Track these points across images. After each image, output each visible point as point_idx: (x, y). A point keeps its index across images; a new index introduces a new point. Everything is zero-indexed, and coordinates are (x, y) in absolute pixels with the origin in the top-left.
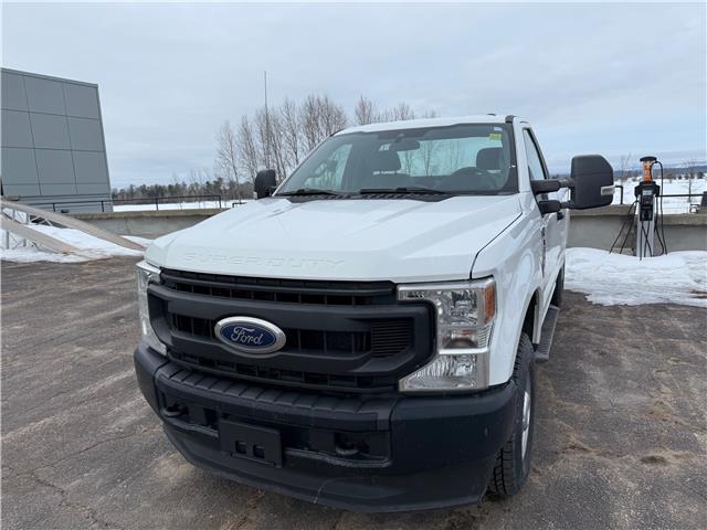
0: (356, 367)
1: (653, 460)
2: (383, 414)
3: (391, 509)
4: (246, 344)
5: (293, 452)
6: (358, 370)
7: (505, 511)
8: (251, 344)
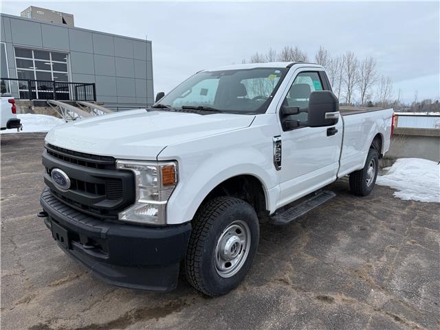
0: (96, 202)
1: (325, 299)
2: (104, 229)
3: (119, 284)
5: (76, 244)
6: (96, 205)
7: (205, 304)
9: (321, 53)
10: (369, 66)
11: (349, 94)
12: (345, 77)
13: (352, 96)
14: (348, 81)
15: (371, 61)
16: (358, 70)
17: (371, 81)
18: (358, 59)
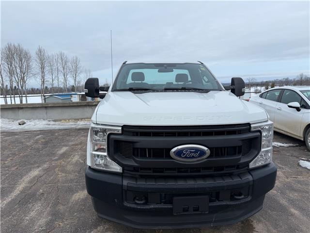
0: (240, 161)
4: (190, 158)
8: (193, 157)
9: (40, 51)
10: (76, 62)
11: (65, 80)
12: (61, 68)
13: (67, 82)
14: (63, 72)
15: (77, 58)
16: (69, 64)
17: (79, 72)
18: (68, 56)
